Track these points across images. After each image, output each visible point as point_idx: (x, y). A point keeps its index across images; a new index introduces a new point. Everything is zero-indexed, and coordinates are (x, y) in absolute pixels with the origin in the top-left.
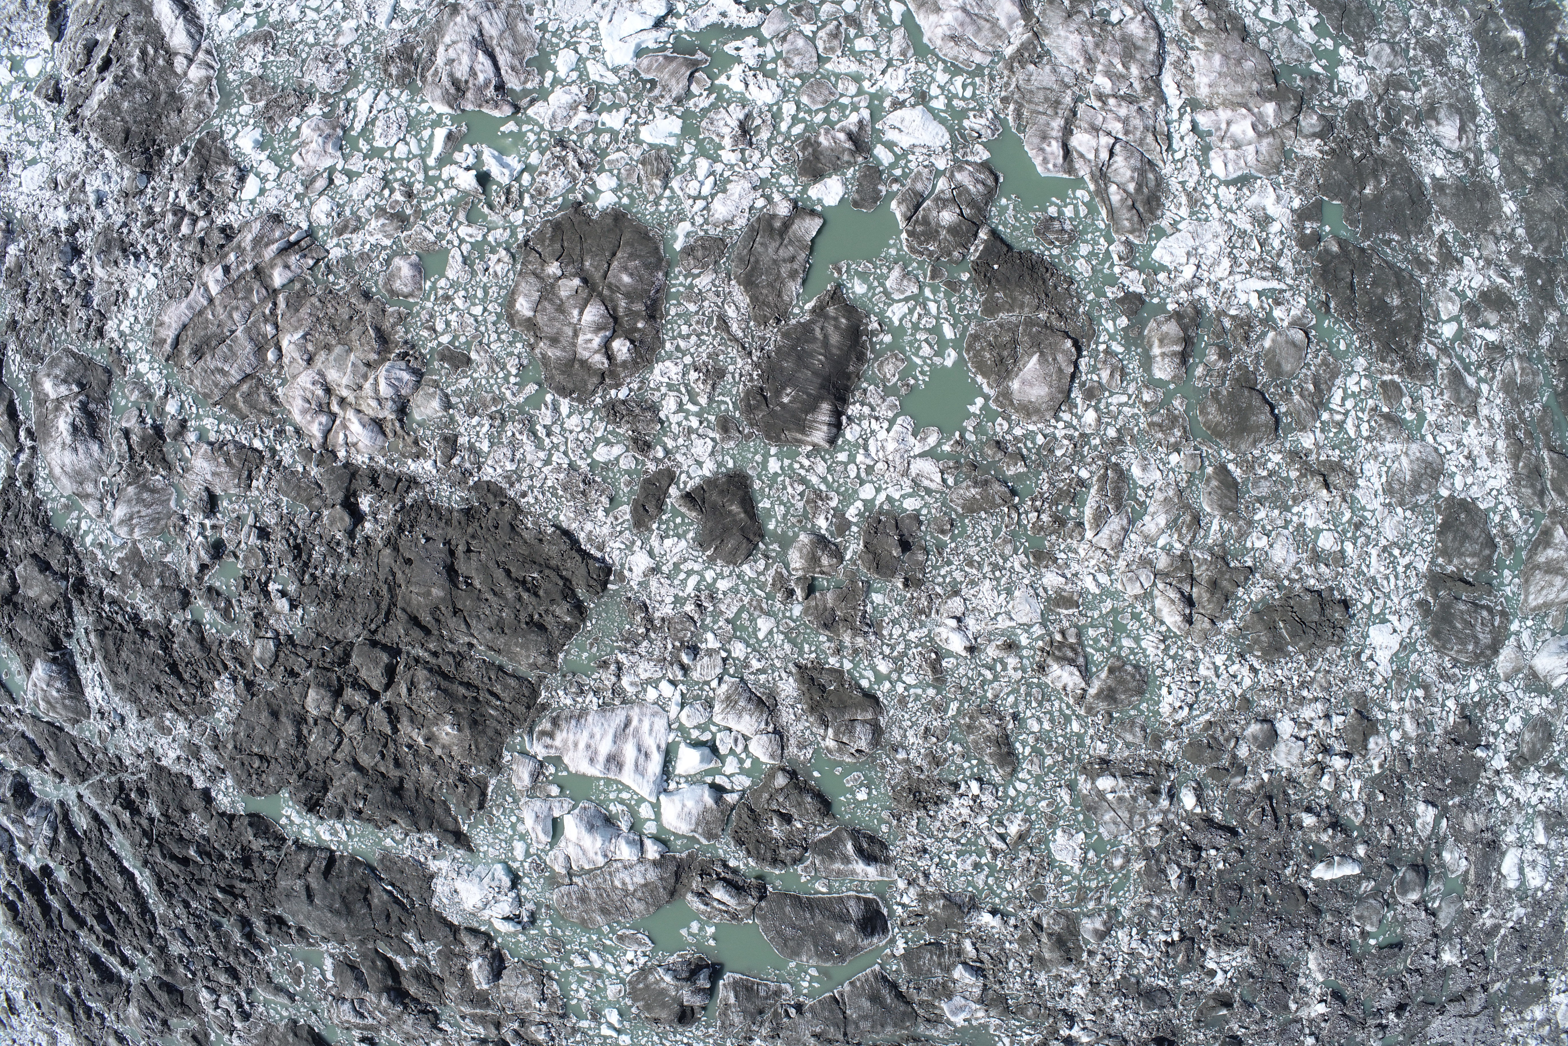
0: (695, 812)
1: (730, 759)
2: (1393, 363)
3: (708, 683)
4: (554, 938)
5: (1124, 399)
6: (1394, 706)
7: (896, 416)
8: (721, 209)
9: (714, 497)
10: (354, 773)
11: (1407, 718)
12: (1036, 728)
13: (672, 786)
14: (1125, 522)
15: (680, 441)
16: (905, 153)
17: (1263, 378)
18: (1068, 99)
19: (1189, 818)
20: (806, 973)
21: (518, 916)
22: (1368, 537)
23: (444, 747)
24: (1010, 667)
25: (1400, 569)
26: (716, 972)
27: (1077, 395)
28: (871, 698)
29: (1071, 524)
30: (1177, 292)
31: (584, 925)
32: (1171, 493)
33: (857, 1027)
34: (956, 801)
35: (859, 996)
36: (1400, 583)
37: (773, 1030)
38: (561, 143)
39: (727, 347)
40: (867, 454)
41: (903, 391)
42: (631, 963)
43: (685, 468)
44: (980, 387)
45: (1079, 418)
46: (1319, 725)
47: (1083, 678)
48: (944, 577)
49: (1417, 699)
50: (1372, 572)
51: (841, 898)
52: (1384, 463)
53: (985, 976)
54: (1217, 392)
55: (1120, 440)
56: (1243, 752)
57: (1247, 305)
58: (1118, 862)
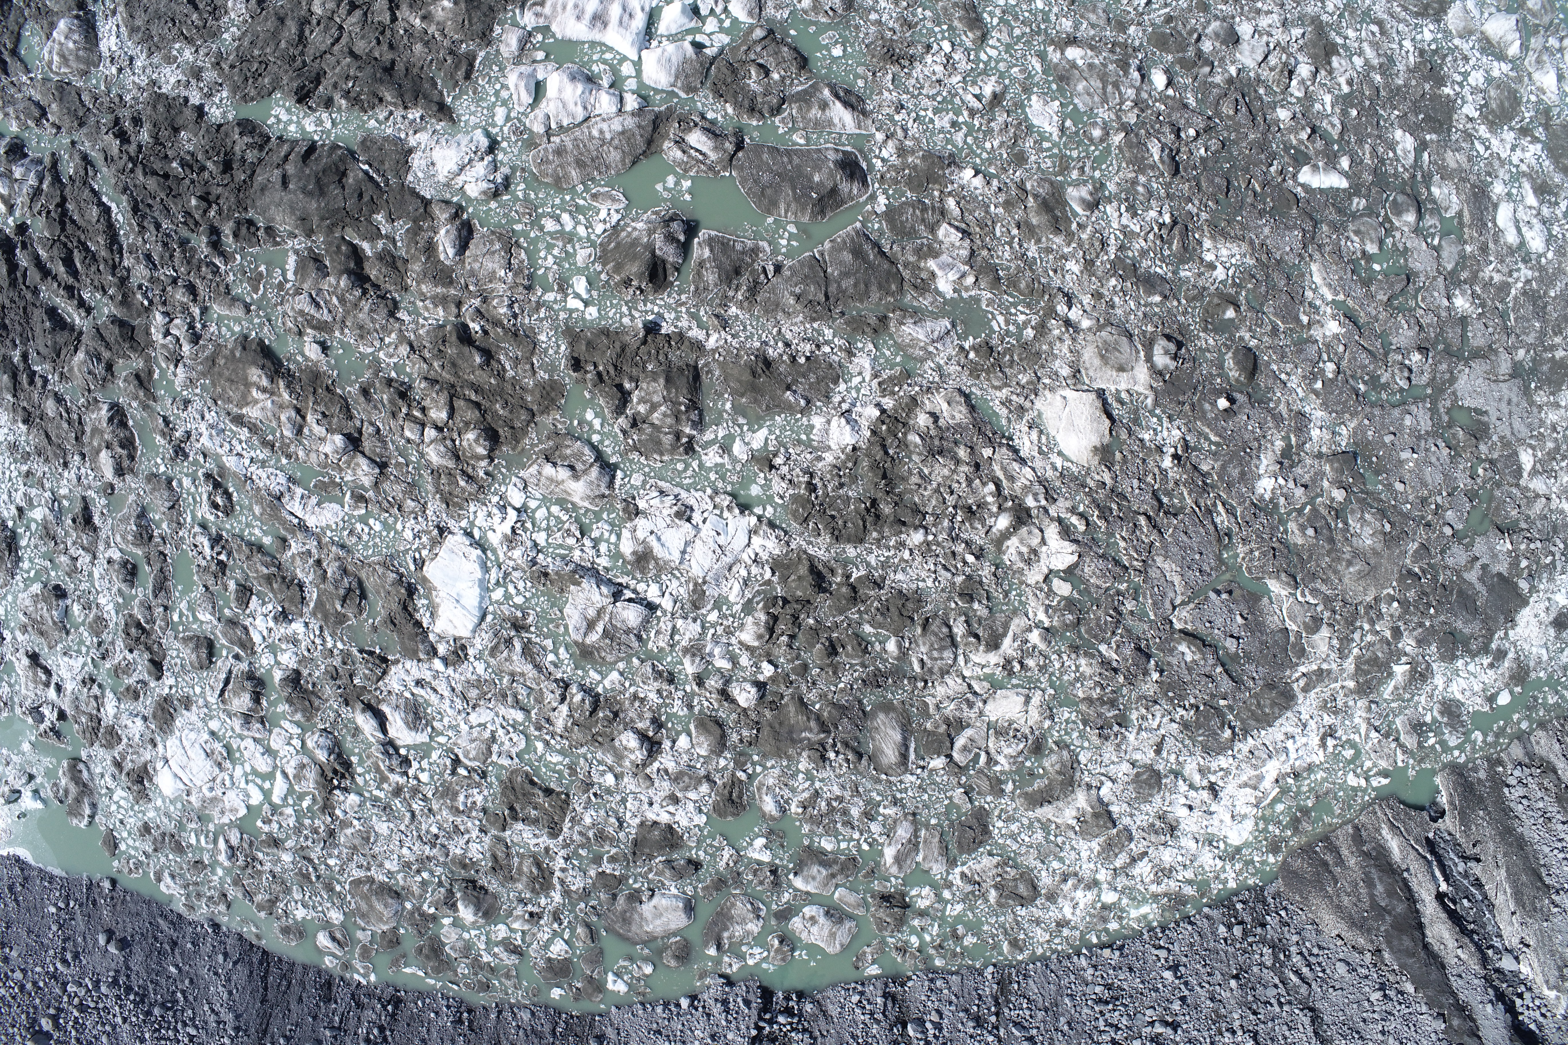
0: (674, 60)
1: (710, 19)
6: (1351, 34)
10: (347, 61)
11: (1365, 46)
13: (654, 43)
19: (1163, 98)
20: (785, 230)
23: (438, 24)
26: (691, 229)
31: (559, 183)
33: (839, 286)
34: (929, 60)
35: (840, 250)
37: (750, 290)
42: (605, 221)
46: (1278, 34)
49: (1373, 33)
51: (819, 150)
53: (972, 240)
56: (1207, 46)
58: (1097, 133)
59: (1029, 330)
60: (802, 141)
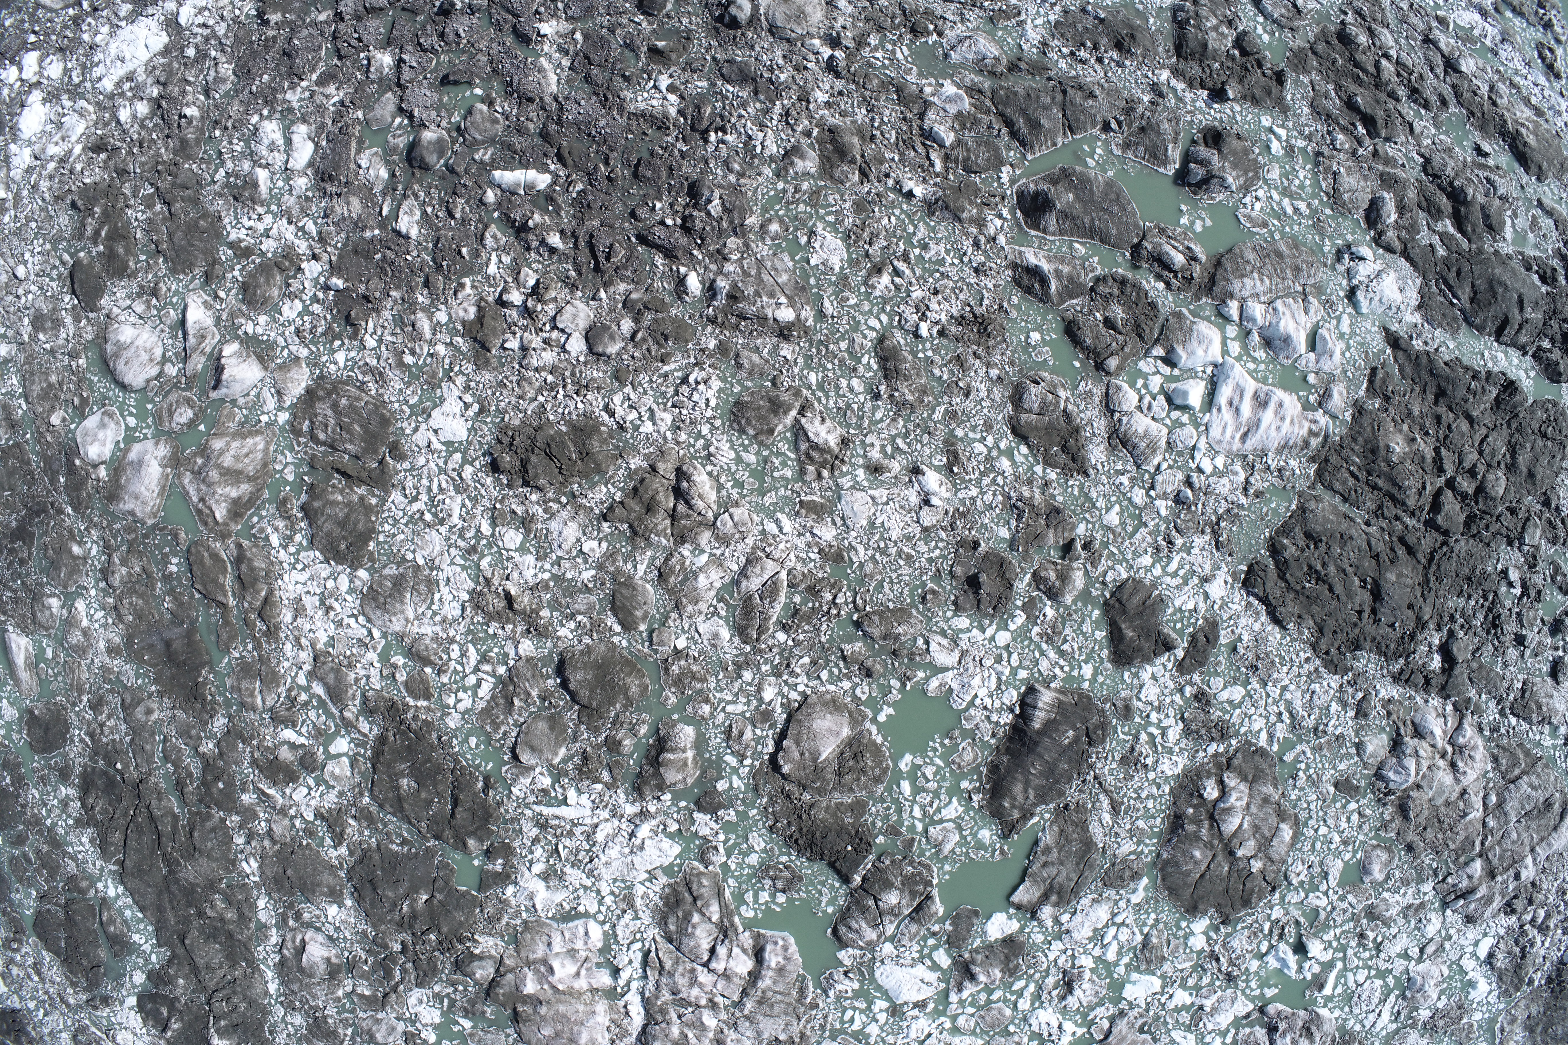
0: (1195, 344)
1: (1156, 390)
2: (415, 718)
3: (1170, 467)
4: (1322, 235)
5: (730, 708)
6: (441, 349)
7: (966, 709)
8: (1102, 913)
9: (1147, 646)
10: (1475, 414)
11: (428, 335)
12: (855, 382)
13: (1209, 370)
14: (744, 584)
15: (1168, 700)
16: (921, 959)
17: (571, 716)
18: (749, 1005)
19: (693, 263)
21: (1352, 260)
22: (461, 536)
23: (1401, 431)
24: (877, 448)
25: (424, 498)
26: (1182, 177)
27: (780, 717)
28: (1019, 433)
29: (802, 587)
30: (658, 811)
31: (1295, 244)
32: (690, 608)
33: (1053, 99)
34: (944, 318)
35: (1050, 131)
36: (425, 482)
37: (1133, 110)
38: (1230, 978)
39: (1115, 786)
40: (999, 675)
41: (957, 733)
43: (1167, 675)
44: (879, 731)
45: (780, 693)
46: (536, 342)
47: (802, 428)
48: (936, 547)
49: (413, 352)
50: (459, 499)
51: (1062, 235)
52: (435, 614)
53: (921, 128)
54: (625, 707)
55: (739, 667)
56: (627, 325)
57: (580, 792)
58: (774, 227)
59: (873, 43)
60: (1077, 245)
